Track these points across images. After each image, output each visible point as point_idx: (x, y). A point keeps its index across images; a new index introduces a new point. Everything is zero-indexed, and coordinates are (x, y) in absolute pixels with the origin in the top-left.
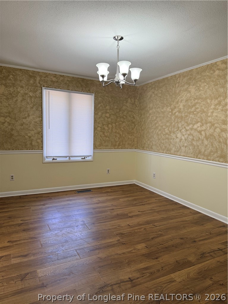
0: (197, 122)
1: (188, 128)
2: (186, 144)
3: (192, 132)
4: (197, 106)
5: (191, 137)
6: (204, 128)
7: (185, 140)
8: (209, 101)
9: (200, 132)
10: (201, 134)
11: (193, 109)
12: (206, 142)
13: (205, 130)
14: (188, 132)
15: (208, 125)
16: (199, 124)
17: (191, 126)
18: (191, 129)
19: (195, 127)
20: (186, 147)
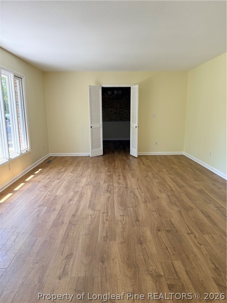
0: (110, 108)
1: (105, 110)
2: (105, 116)
3: (108, 112)
4: (109, 102)
5: (107, 114)
6: (113, 110)
7: (105, 115)
8: (114, 100)
9: (111, 112)
10: (112, 112)
11: (107, 103)
12: (114, 115)
13: (113, 111)
14: (106, 112)
15: (114, 109)
16: (110, 109)
17: (107, 109)
18: (107, 110)
19: (109, 109)
20: (105, 117)
